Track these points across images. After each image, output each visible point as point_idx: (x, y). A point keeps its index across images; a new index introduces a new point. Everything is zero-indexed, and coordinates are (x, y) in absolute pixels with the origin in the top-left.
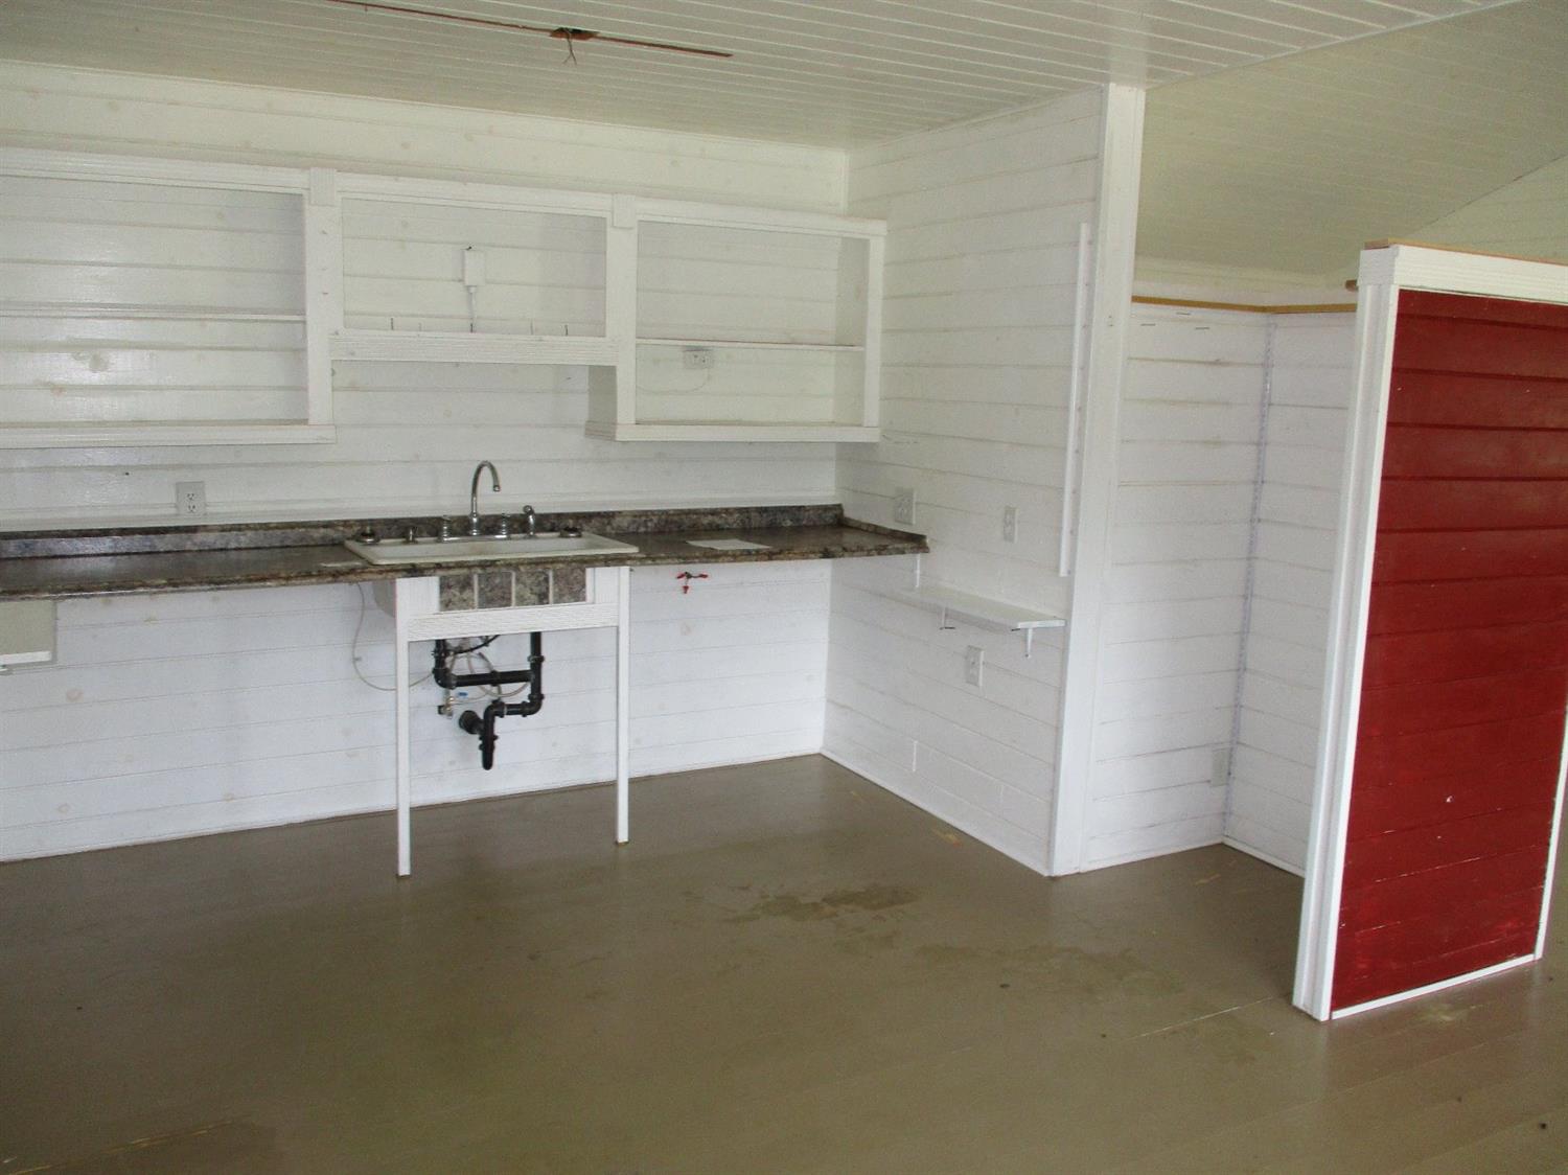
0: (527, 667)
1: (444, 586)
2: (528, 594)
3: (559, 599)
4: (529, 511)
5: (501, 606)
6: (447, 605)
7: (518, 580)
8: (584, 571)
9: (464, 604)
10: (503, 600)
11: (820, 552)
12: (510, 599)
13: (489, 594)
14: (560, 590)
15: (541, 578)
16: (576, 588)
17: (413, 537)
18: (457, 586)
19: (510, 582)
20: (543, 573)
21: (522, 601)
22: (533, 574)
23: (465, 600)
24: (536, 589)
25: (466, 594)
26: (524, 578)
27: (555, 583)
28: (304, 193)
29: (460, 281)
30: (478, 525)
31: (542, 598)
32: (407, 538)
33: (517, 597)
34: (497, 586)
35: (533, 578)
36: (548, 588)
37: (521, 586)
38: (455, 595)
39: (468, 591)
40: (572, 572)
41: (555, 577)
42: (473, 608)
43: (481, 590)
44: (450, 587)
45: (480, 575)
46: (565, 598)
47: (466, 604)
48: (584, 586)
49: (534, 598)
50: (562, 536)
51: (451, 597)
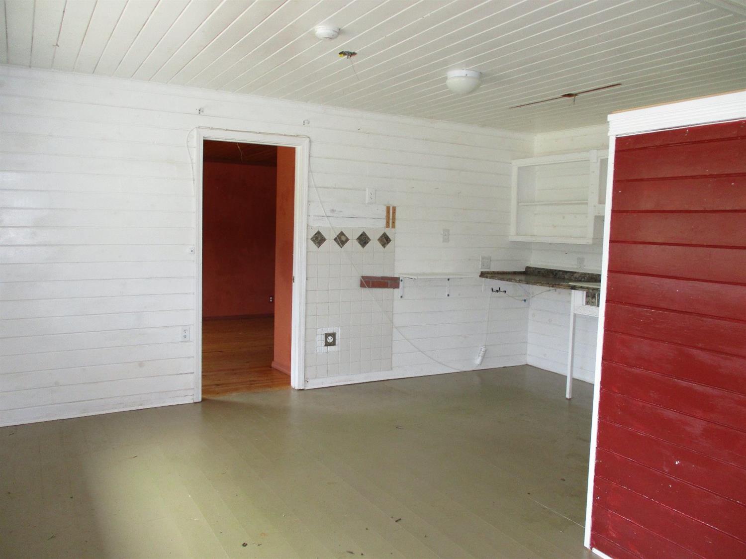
1: (587, 296)
25: (593, 300)
47: (593, 304)
51: (589, 300)
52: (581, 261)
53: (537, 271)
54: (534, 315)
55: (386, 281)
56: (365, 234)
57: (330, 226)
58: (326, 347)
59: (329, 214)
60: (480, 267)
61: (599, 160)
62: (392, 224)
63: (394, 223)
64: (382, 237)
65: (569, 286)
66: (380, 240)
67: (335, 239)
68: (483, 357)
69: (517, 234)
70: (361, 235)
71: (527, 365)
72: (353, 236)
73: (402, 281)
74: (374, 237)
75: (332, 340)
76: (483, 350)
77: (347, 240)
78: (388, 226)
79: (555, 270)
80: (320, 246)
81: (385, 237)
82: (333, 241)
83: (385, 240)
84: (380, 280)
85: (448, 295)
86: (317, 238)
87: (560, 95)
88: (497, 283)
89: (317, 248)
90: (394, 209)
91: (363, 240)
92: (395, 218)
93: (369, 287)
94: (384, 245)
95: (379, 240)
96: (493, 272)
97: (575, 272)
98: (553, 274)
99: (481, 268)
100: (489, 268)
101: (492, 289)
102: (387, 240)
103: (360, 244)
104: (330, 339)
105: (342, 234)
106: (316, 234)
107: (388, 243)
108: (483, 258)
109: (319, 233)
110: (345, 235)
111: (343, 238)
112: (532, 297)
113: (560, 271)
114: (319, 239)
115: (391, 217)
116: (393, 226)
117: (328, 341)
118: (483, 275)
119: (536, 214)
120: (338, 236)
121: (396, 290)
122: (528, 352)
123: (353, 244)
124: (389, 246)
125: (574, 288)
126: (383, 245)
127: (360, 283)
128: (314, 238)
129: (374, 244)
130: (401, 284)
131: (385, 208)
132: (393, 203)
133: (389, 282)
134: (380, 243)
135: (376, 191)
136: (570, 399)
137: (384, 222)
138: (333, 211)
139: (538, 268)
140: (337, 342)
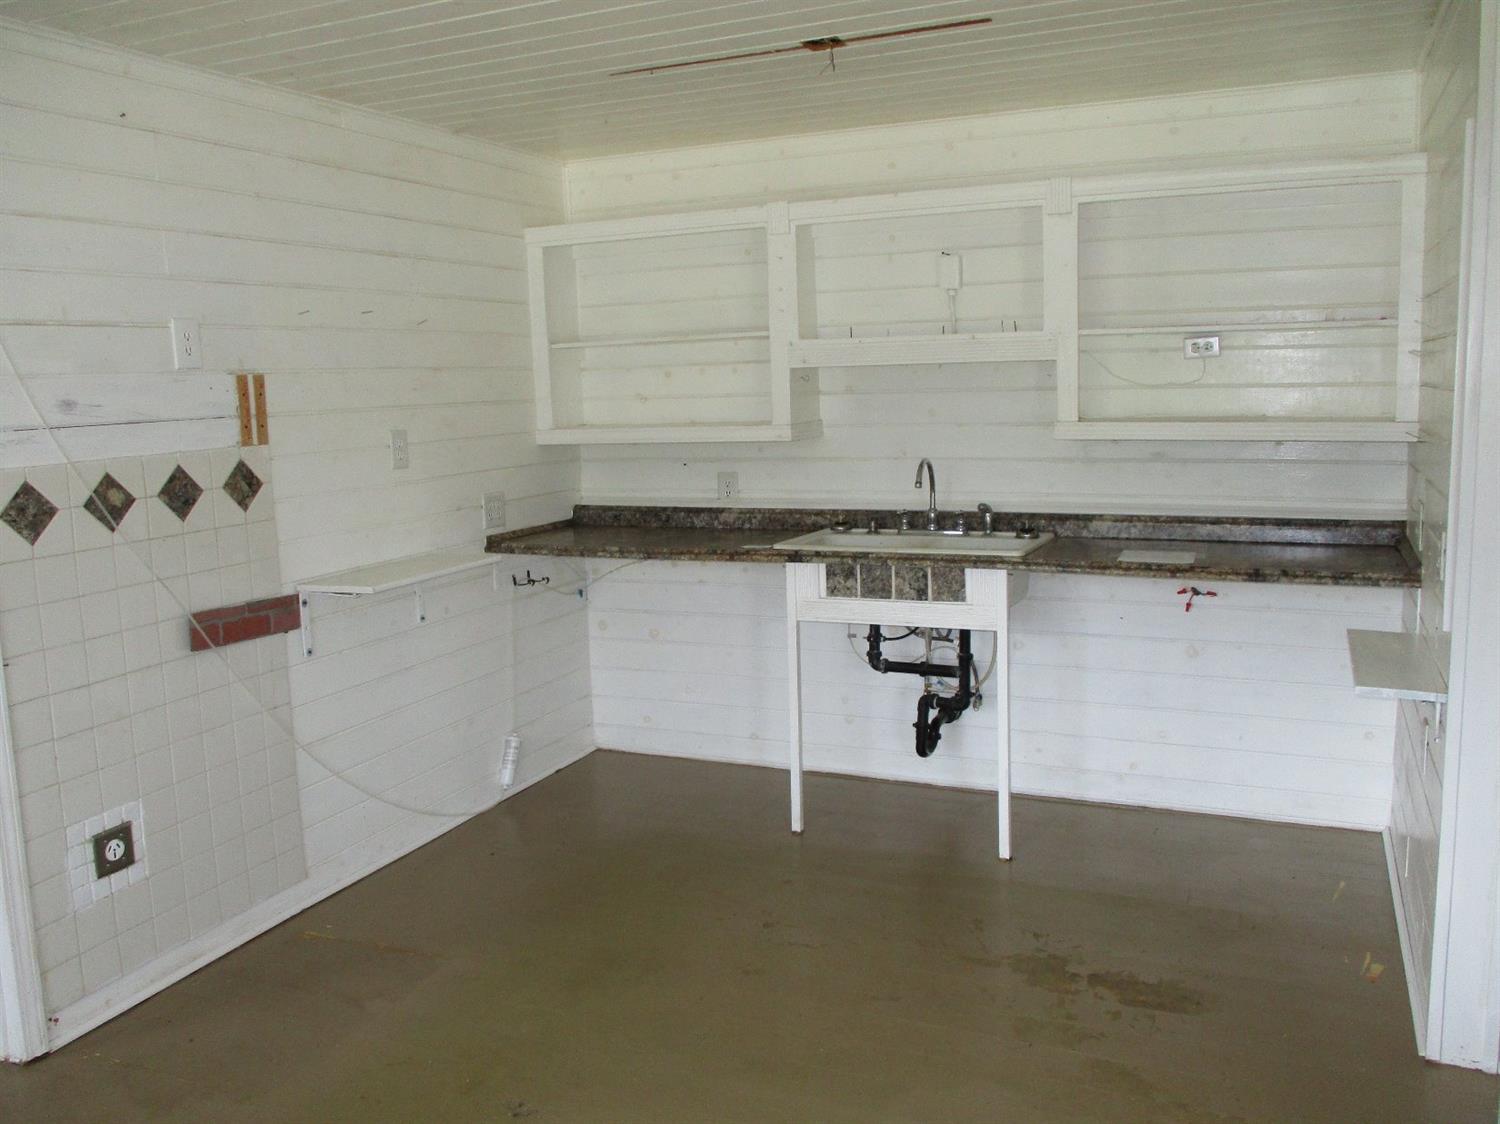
0: (955, 662)
1: (830, 574)
2: (907, 589)
3: (938, 597)
4: (984, 509)
5: (882, 597)
6: (832, 591)
7: (897, 573)
8: (963, 571)
9: (848, 592)
10: (884, 592)
11: (1247, 574)
12: (890, 592)
13: (871, 585)
14: (938, 586)
15: (921, 574)
16: (955, 587)
17: (876, 528)
18: (844, 574)
19: (891, 576)
20: (922, 569)
21: (901, 595)
22: (911, 570)
23: (848, 589)
24: (916, 585)
25: (850, 583)
26: (903, 572)
27: (933, 581)
28: (765, 225)
29: (937, 286)
30: (929, 521)
31: (921, 594)
32: (870, 528)
33: (896, 591)
34: (877, 578)
35: (911, 574)
36: (926, 585)
37: (899, 580)
38: (839, 583)
39: (851, 580)
40: (951, 571)
41: (934, 574)
42: (856, 596)
43: (863, 580)
44: (835, 575)
45: (862, 565)
46: (944, 597)
47: (849, 592)
48: (963, 586)
49: (913, 593)
50: (1018, 537)
51: (836, 583)
52: (728, 481)
53: (610, 513)
54: (602, 625)
55: (262, 613)
56: (183, 472)
57: (66, 461)
58: (105, 880)
59: (57, 418)
60: (484, 527)
61: (793, 230)
62: (259, 432)
63: (262, 426)
64: (233, 475)
65: (780, 554)
66: (231, 486)
67: (89, 505)
68: (517, 763)
69: (557, 427)
70: (172, 479)
71: (599, 750)
72: (146, 487)
73: (305, 603)
74: (210, 478)
75: (120, 852)
76: (513, 744)
77: (129, 501)
78: (246, 440)
79: (665, 509)
80: (38, 535)
81: (245, 477)
82: (83, 509)
83: (244, 484)
84: (247, 615)
85: (423, 618)
86: (22, 510)
87: (797, 42)
88: (521, 563)
89: (26, 544)
90: (260, 382)
91: (180, 493)
92: (264, 412)
93: (217, 644)
94: (243, 503)
95: (227, 486)
96: (514, 532)
97: (721, 511)
98: (660, 520)
99: (488, 527)
100: (504, 525)
101: (514, 579)
102: (250, 485)
103: (174, 510)
104: (115, 850)
105: (109, 482)
106: (17, 496)
107: (255, 492)
108: (489, 500)
109: (26, 490)
110: (119, 487)
111: (116, 498)
112: (595, 580)
113: (676, 509)
114: (31, 511)
115: (253, 411)
116: (263, 439)
117: (110, 856)
118: (494, 544)
119: (583, 370)
120: (95, 491)
121: (292, 635)
122: (597, 719)
123: (149, 513)
124: (255, 504)
125: (796, 557)
126: (240, 503)
127: (187, 639)
128: (13, 513)
129: (214, 502)
130: (304, 613)
131: (231, 383)
132: (253, 365)
133: (271, 613)
134: (232, 496)
135: (200, 325)
136: (802, 832)
137: (234, 427)
138: (68, 405)
139: (611, 508)
140: (137, 855)
